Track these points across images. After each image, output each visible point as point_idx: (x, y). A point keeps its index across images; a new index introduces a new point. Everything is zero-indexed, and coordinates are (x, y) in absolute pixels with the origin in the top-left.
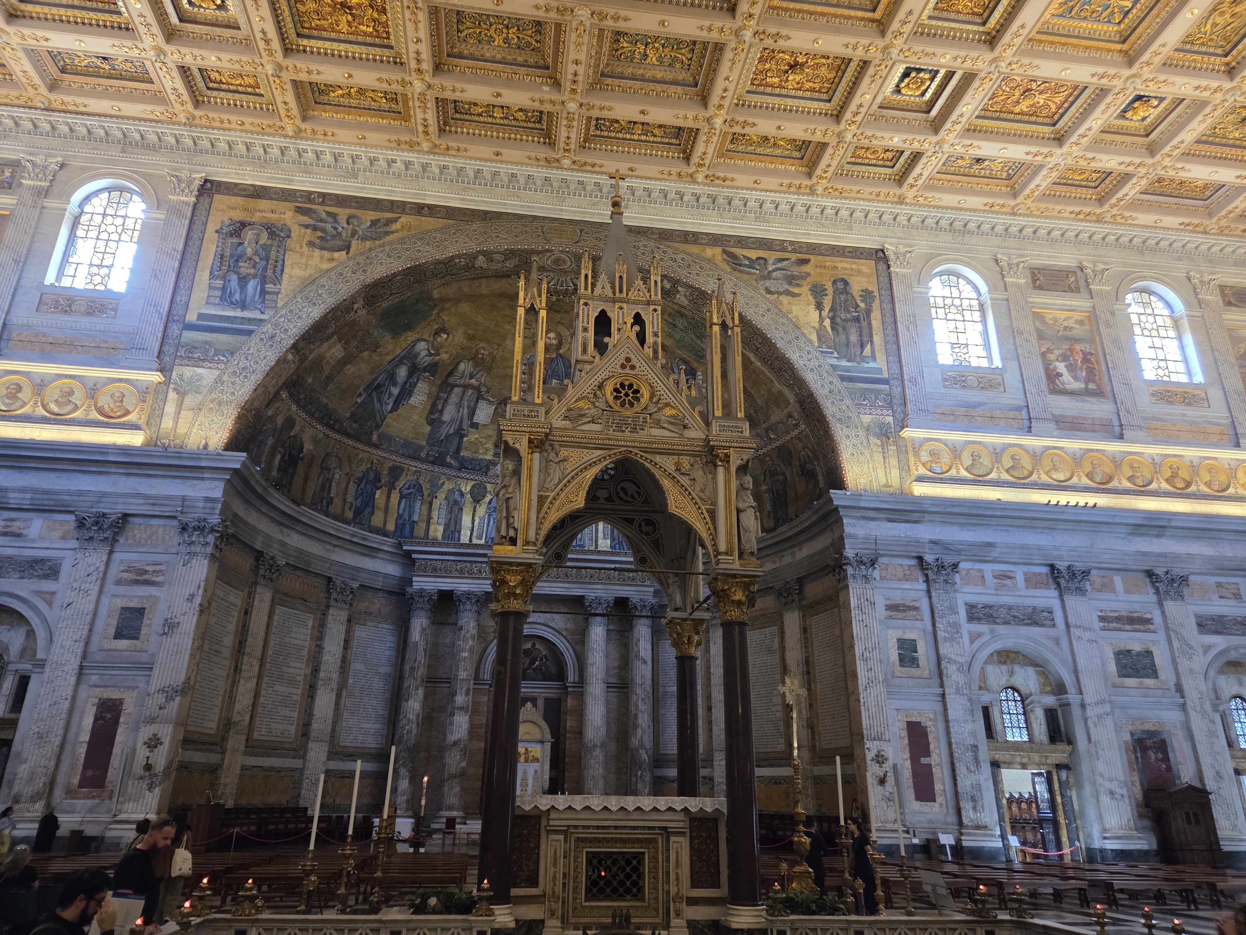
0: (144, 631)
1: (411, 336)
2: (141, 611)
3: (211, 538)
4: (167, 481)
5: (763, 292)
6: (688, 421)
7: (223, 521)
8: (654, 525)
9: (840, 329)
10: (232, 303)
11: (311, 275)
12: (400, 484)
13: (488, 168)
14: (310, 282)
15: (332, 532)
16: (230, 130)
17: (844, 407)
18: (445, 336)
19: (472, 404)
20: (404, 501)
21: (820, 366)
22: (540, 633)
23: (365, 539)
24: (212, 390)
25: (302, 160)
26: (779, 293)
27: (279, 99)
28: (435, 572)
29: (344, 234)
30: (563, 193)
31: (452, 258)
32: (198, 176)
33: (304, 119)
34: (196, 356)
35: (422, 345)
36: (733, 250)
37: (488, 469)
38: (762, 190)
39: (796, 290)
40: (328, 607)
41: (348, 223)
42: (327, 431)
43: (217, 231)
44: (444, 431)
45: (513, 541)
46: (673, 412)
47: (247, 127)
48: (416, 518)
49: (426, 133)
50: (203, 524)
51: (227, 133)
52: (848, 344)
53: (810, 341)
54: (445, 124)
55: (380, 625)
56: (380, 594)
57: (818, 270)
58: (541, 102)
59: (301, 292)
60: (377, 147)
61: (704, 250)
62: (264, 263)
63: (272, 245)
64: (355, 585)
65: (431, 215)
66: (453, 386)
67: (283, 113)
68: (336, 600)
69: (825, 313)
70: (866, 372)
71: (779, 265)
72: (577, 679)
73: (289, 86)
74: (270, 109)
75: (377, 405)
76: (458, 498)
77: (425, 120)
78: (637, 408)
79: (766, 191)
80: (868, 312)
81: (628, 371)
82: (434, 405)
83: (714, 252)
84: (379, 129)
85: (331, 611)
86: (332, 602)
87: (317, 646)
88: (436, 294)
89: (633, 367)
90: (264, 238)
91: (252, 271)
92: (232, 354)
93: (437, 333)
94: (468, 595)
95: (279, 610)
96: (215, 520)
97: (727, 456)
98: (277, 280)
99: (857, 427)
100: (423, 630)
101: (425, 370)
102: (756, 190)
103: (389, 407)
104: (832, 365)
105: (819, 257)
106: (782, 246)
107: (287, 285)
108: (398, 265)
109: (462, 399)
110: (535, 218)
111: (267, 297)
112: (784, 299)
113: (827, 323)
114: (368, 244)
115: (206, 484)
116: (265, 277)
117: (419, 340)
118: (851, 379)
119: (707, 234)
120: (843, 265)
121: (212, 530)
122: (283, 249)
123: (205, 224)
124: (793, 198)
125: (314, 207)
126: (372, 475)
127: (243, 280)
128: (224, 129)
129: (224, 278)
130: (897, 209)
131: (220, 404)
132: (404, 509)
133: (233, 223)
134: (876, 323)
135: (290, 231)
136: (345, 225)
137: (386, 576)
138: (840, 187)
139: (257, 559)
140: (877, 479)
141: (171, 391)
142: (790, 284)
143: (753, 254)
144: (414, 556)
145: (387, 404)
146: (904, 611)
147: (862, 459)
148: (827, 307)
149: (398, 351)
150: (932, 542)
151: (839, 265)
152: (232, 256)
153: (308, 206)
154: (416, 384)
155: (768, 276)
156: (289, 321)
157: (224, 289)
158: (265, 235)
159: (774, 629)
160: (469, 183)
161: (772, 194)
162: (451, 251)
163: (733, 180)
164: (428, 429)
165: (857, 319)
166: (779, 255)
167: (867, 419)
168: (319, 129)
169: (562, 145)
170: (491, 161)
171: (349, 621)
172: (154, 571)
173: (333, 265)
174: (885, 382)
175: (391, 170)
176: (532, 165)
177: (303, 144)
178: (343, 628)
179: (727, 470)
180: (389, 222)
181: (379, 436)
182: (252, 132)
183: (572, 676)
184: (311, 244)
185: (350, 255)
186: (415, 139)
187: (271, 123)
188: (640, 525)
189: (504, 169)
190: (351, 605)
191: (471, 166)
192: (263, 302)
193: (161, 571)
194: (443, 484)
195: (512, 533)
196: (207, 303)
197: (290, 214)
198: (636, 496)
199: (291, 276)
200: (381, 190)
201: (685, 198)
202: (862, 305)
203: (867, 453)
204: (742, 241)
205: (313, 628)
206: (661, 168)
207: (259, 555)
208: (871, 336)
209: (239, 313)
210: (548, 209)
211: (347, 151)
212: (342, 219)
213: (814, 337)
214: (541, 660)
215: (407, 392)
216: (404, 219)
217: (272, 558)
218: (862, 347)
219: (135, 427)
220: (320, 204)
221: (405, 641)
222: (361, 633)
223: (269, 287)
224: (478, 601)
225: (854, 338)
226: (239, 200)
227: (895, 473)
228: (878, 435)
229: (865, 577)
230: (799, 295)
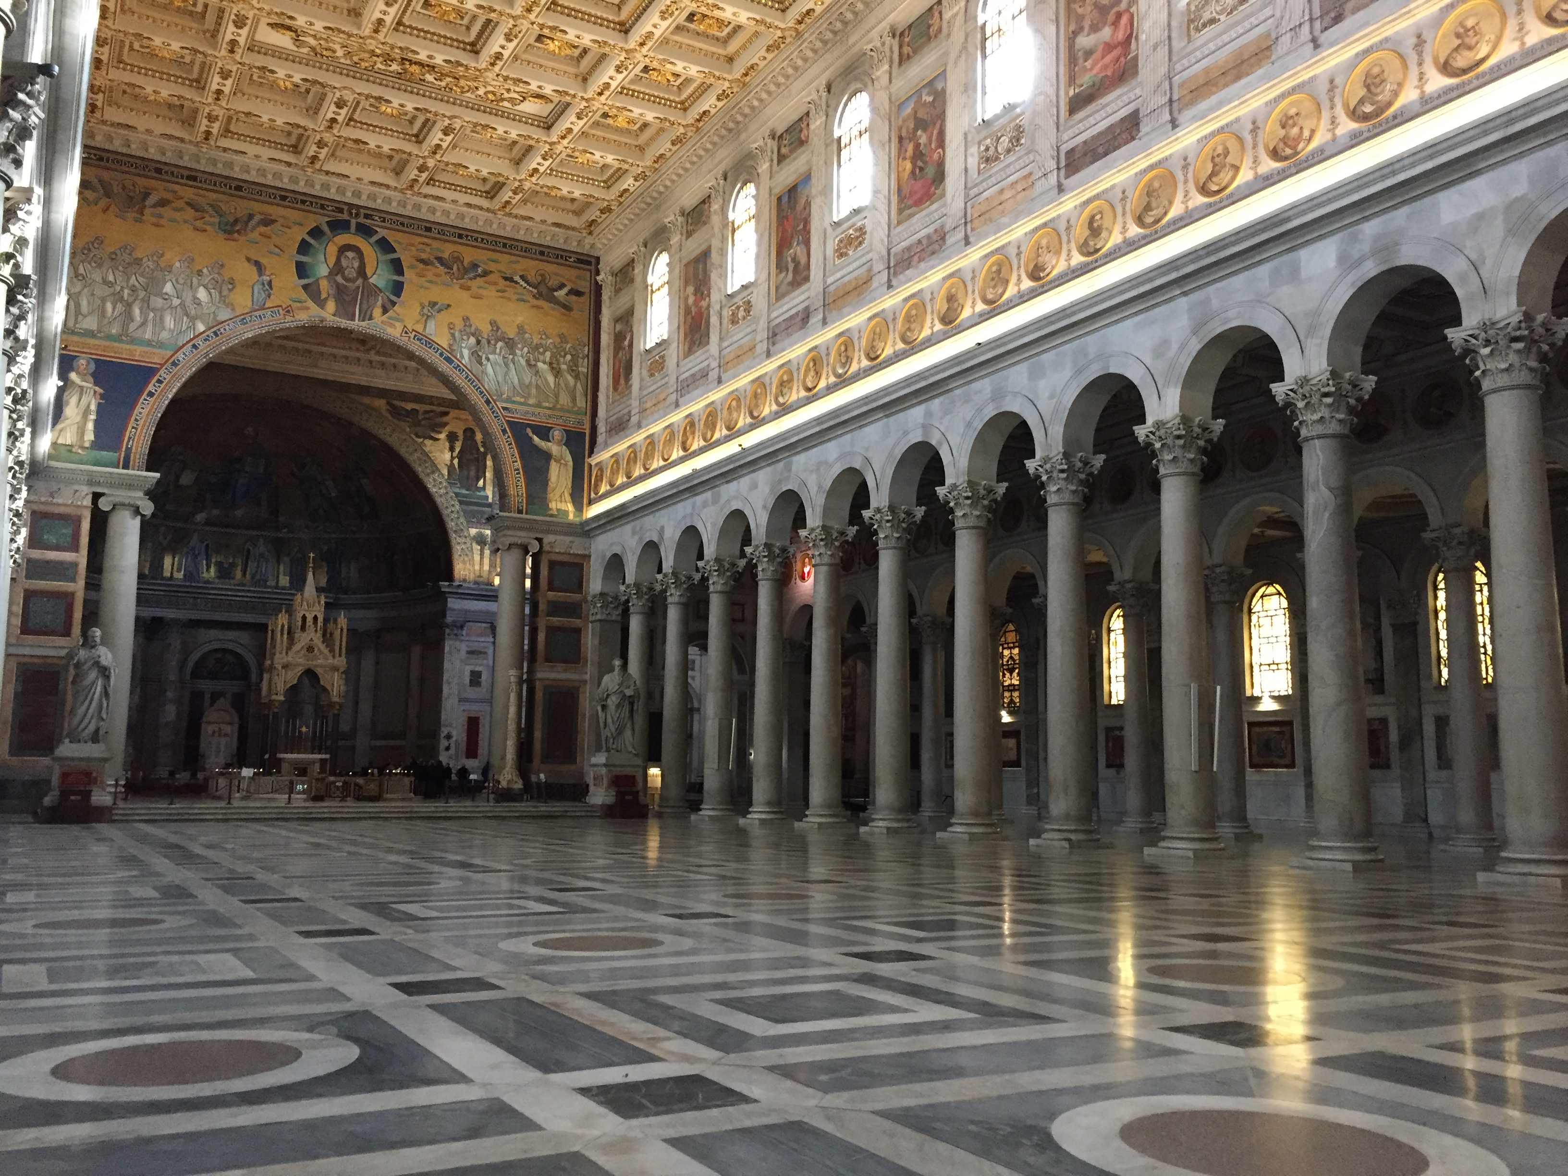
6: (328, 657)
9: (464, 467)
17: (460, 523)
19: (179, 472)
21: (447, 493)
26: (425, 438)
36: (395, 402)
46: (324, 655)
52: (468, 478)
53: (443, 475)
57: (454, 421)
61: (373, 401)
66: (164, 461)
69: (455, 454)
71: (427, 416)
78: (313, 654)
80: (486, 454)
81: (311, 641)
83: (380, 403)
99: (466, 537)
106: (430, 400)
109: (170, 469)
110: (245, 368)
112: (428, 442)
113: (456, 461)
118: (467, 503)
119: (376, 388)
140: (474, 572)
142: (433, 430)
143: (409, 406)
146: (477, 654)
147: (466, 558)
148: (457, 450)
151: (470, 418)
155: (419, 424)
159: (405, 654)
165: (477, 460)
166: (428, 407)
167: (473, 531)
174: (489, 506)
179: (338, 673)
183: (254, 678)
202: (482, 450)
203: (470, 554)
204: (402, 396)
208: (485, 472)
213: (445, 472)
214: (228, 665)
218: (478, 480)
224: (182, 626)
225: (473, 473)
227: (486, 567)
228: (478, 543)
229: (456, 635)
230: (438, 440)
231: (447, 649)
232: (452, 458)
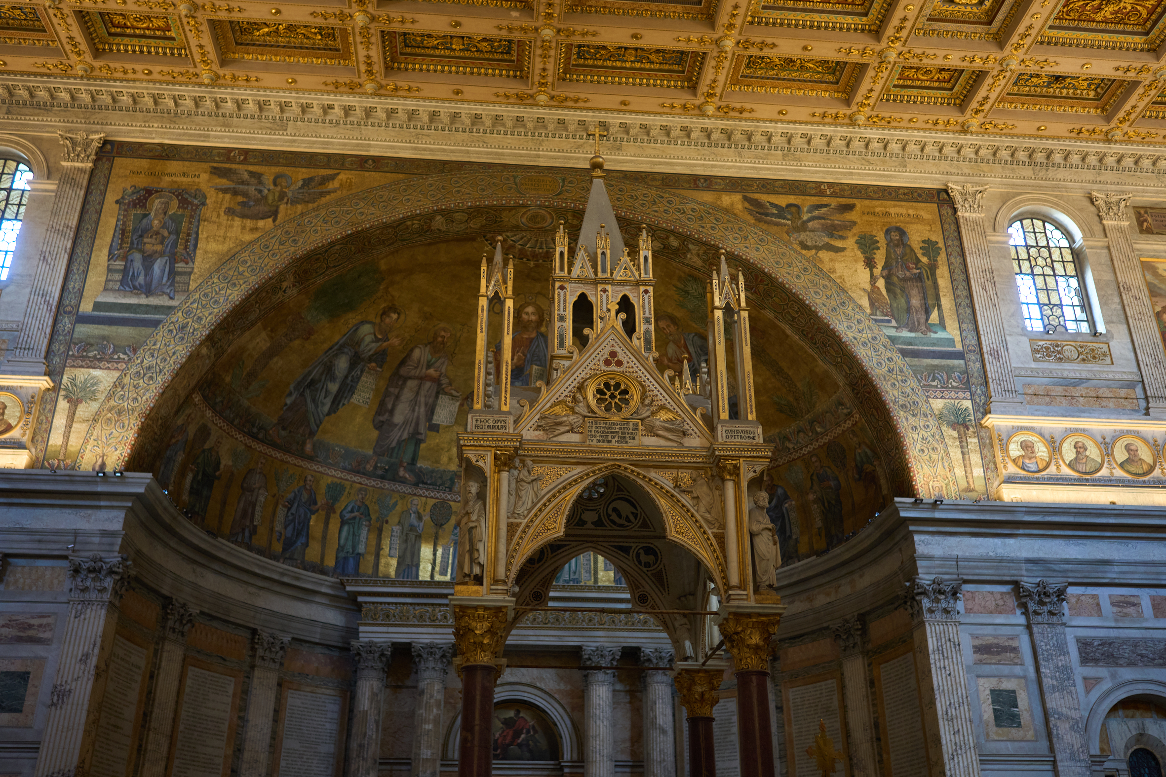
0: (29, 701)
1: (352, 318)
2: (24, 677)
3: (109, 583)
4: (56, 511)
5: (796, 246)
6: (689, 426)
7: (125, 560)
8: (655, 554)
9: (898, 291)
10: (135, 288)
11: (230, 250)
12: (340, 506)
13: (445, 109)
14: (230, 257)
15: (257, 571)
16: (134, 81)
17: (908, 390)
18: (395, 316)
19: (431, 400)
20: (346, 528)
21: (874, 338)
22: (526, 697)
23: (297, 579)
24: (109, 397)
25: (221, 111)
26: (818, 248)
27: (193, 42)
28: (388, 619)
29: (270, 198)
30: (540, 135)
31: (403, 220)
32: (96, 137)
33: (223, 63)
34: (91, 354)
35: (366, 329)
36: (756, 196)
37: (453, 483)
38: (789, 122)
39: (839, 244)
40: (253, 667)
41: (275, 184)
42: (249, 442)
43: (117, 202)
44: (396, 436)
45: (479, 580)
46: (670, 416)
47: (156, 76)
48: (361, 549)
49: (370, 72)
50: (100, 564)
51: (131, 84)
52: (909, 309)
53: (860, 307)
54: (393, 60)
55: (318, 690)
56: (319, 649)
57: (865, 218)
58: (510, 30)
59: (217, 271)
60: (310, 91)
61: (719, 198)
62: (173, 237)
63: (183, 216)
64: (287, 639)
65: (376, 169)
66: (406, 379)
67: (198, 58)
68: (263, 658)
69: (877, 271)
70: (934, 344)
71: (816, 213)
72: (575, 757)
73: (205, 28)
74: (181, 55)
75: (311, 406)
76: (415, 523)
77: (368, 57)
78: (626, 413)
79: (795, 122)
80: (933, 268)
81: (613, 367)
82: (382, 404)
83: (733, 200)
84: (311, 70)
85: (257, 673)
86: (258, 662)
87: (240, 718)
88: (383, 265)
89: (619, 363)
90: (174, 207)
91: (159, 248)
92: (135, 351)
93: (385, 313)
94: (431, 648)
95: (192, 671)
96: (114, 558)
97: (736, 468)
98: (189, 258)
99: (925, 416)
100: (374, 695)
101: (370, 359)
102: (782, 122)
103: (326, 409)
104: (889, 337)
105: (867, 202)
106: (817, 189)
107: (201, 263)
108: (335, 232)
109: (417, 394)
110: (505, 166)
111: (177, 278)
112: (824, 255)
113: (881, 283)
114: (300, 208)
115: (103, 514)
116: (175, 254)
117: (363, 323)
118: (915, 354)
119: (722, 178)
120: (897, 210)
121: (111, 572)
122: (196, 219)
123: (104, 194)
124: (829, 130)
125: (234, 166)
126: (305, 496)
127: (148, 260)
128: (128, 81)
129: (125, 258)
130: (962, 139)
131: (119, 413)
132: (347, 539)
133: (136, 190)
134: (943, 282)
135: (205, 197)
136: (272, 187)
137: (325, 625)
138: (887, 115)
139: (164, 607)
140: (956, 482)
141: (60, 398)
142: (831, 236)
143: (783, 201)
144: (360, 599)
145: (323, 404)
146: (998, 653)
147: (935, 456)
148: (880, 263)
149: (337, 338)
150: (1029, 561)
151: (893, 211)
152: (135, 230)
153: (227, 166)
154: (359, 378)
155: (803, 227)
156: (204, 307)
157: (125, 271)
158: (175, 203)
159: (832, 683)
160: (422, 128)
161: (803, 126)
162: (401, 212)
163: (752, 111)
164: (375, 434)
165: (919, 278)
167: (938, 404)
168: (241, 74)
169: (537, 79)
170: (450, 100)
171: (280, 685)
172: (40, 626)
173: (257, 235)
174: (960, 355)
175: (328, 118)
176: (500, 103)
177: (220, 93)
178: (272, 695)
179: (737, 485)
180: (325, 180)
181: (314, 446)
182: (161, 82)
183: (567, 753)
184: (230, 212)
185: (277, 223)
186: (356, 80)
187: (183, 70)
188: (638, 555)
189: (465, 109)
190: (281, 664)
191: (425, 107)
192: (172, 285)
193: (49, 625)
194: (396, 504)
195: (477, 570)
196: (105, 289)
197: (204, 177)
198: (632, 518)
199: (206, 252)
200: (314, 143)
201: (693, 135)
202: (924, 260)
203: (940, 447)
204: (768, 185)
205: (234, 695)
206: (661, 101)
207: (167, 602)
208: (938, 298)
209: (143, 300)
210: (521, 155)
211: (274, 98)
212: (268, 179)
213: (865, 302)
214: (528, 732)
215: (347, 388)
216: (343, 176)
217: (184, 606)
218: (928, 313)
219: (17, 445)
220: (240, 163)
221: (351, 711)
222: (295, 700)
223: (180, 266)
224: (443, 656)
225: (916, 302)
226: (144, 163)
227: (978, 472)
228: (953, 426)
229: (946, 611)
230: (843, 250)
231: (932, 644)
232: (874, 280)
